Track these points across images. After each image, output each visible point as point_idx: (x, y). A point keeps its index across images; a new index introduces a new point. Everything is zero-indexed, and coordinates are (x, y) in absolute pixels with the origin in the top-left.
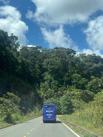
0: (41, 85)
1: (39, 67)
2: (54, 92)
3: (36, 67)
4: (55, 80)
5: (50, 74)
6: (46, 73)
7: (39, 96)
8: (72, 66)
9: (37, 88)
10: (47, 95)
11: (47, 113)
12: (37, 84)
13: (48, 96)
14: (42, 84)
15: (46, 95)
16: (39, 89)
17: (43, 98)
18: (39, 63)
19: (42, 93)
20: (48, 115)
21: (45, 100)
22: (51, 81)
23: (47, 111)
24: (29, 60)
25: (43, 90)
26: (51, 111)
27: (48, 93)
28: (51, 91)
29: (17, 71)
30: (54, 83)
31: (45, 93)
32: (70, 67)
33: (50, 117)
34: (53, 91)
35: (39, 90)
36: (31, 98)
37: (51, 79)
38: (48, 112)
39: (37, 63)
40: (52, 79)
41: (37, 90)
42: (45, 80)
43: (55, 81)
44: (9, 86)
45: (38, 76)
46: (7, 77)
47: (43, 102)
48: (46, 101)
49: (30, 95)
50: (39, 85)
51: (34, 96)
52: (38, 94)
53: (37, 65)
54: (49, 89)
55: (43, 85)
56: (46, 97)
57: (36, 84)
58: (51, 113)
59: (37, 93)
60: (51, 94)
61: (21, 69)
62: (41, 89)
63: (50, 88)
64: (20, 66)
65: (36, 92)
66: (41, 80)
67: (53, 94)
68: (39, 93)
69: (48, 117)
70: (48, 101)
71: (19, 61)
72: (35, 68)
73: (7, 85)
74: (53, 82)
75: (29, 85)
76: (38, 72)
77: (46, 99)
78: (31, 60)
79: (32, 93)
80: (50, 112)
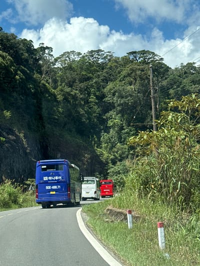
0: (102, 139)
1: (97, 101)
2: (128, 149)
3: (91, 102)
4: (129, 125)
5: (119, 115)
6: (112, 113)
7: (100, 159)
8: (162, 96)
9: (95, 144)
10: (114, 155)
11: (47, 183)
12: (95, 136)
13: (116, 158)
14: (105, 136)
15: (112, 157)
16: (99, 146)
17: (108, 163)
18: (97, 93)
19: (105, 153)
20: (48, 188)
21: (111, 165)
22: (122, 128)
23: (46, 179)
24: (76, 90)
25: (106, 148)
26: (57, 178)
27: (117, 152)
28: (123, 148)
29: (56, 117)
30: (127, 133)
31: (110, 153)
32: (159, 98)
33: (54, 193)
34: (125, 149)
35: (98, 148)
36: (84, 164)
37: (122, 124)
38: (49, 180)
39: (93, 94)
40: (124, 125)
41: (96, 148)
42: (110, 127)
43: (129, 128)
44: (45, 145)
45: (95, 120)
46: (41, 129)
47: (107, 170)
48: (112, 167)
49: (83, 158)
50: (99, 138)
51: (89, 161)
52: (97, 155)
53: (92, 98)
54: (118, 144)
55: (106, 138)
56: (112, 160)
57: (93, 137)
58: (58, 183)
59: (95, 154)
60: (123, 153)
61: (63, 111)
62: (104, 145)
63: (121, 142)
64: (60, 106)
65: (94, 151)
66: (102, 127)
67: (127, 153)
68: (99, 153)
69: (50, 192)
70: (116, 167)
71: (58, 97)
72: (89, 103)
73: (41, 144)
74: (126, 130)
75: (79, 140)
76: (95, 112)
77: (113, 165)
78: (80, 91)
79: (86, 155)
80: (52, 180)
